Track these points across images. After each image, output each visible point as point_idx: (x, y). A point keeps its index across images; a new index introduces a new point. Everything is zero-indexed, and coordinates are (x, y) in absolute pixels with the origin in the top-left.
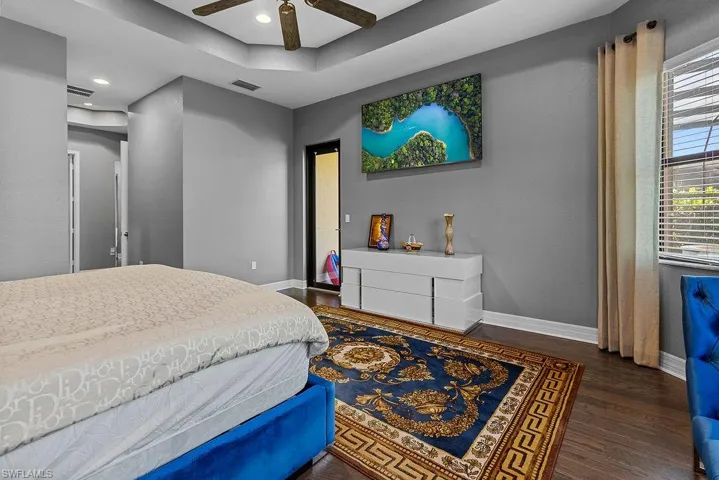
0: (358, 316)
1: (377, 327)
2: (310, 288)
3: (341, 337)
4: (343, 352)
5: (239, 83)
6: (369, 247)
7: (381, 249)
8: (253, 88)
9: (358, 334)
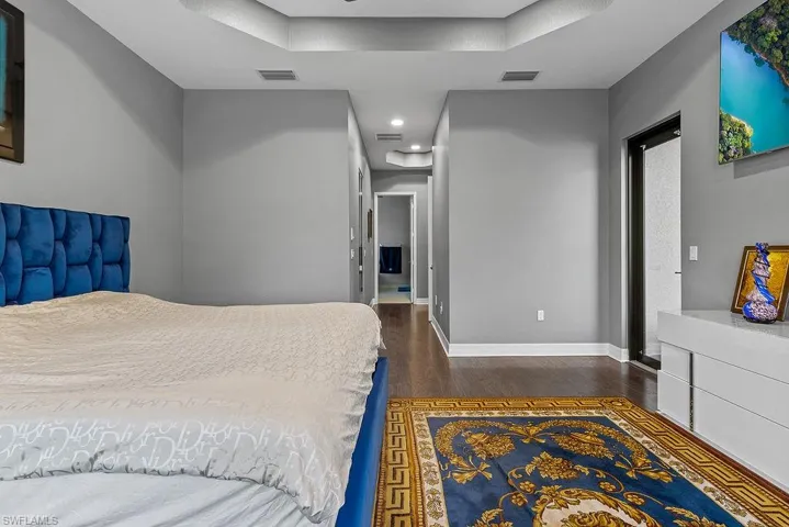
0: (682, 442)
1: (703, 486)
2: (636, 363)
3: (602, 475)
4: (573, 510)
5: (510, 77)
6: (734, 310)
7: (751, 319)
8: (530, 76)
9: (642, 484)
